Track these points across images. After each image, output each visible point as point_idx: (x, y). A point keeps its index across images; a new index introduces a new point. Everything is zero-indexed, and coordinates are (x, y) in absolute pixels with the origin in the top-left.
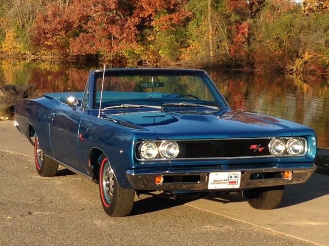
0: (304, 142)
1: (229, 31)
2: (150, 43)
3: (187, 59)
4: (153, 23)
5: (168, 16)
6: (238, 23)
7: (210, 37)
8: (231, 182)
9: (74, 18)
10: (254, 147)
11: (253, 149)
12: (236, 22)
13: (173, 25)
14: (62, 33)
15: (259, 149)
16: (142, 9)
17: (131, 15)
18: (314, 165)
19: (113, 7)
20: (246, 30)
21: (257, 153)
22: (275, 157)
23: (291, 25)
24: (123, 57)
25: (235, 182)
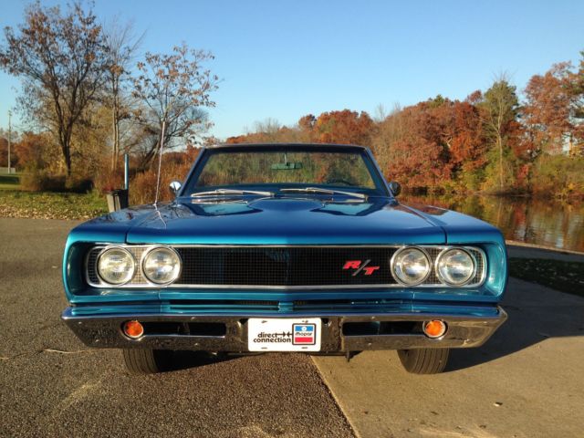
0: (479, 258)
1: (515, 171)
2: (460, 179)
3: (485, 189)
4: (462, 167)
5: (471, 163)
6: (521, 165)
7: (501, 175)
8: (299, 340)
9: (412, 165)
10: (355, 264)
11: (351, 270)
12: (520, 165)
13: (476, 168)
14: (404, 175)
15: (367, 269)
16: (455, 158)
17: (448, 162)
18: (502, 311)
19: (436, 157)
20: (527, 170)
21: (362, 278)
22: (406, 289)
23: (560, 166)
24: (443, 189)
25: (310, 340)
